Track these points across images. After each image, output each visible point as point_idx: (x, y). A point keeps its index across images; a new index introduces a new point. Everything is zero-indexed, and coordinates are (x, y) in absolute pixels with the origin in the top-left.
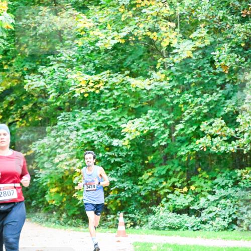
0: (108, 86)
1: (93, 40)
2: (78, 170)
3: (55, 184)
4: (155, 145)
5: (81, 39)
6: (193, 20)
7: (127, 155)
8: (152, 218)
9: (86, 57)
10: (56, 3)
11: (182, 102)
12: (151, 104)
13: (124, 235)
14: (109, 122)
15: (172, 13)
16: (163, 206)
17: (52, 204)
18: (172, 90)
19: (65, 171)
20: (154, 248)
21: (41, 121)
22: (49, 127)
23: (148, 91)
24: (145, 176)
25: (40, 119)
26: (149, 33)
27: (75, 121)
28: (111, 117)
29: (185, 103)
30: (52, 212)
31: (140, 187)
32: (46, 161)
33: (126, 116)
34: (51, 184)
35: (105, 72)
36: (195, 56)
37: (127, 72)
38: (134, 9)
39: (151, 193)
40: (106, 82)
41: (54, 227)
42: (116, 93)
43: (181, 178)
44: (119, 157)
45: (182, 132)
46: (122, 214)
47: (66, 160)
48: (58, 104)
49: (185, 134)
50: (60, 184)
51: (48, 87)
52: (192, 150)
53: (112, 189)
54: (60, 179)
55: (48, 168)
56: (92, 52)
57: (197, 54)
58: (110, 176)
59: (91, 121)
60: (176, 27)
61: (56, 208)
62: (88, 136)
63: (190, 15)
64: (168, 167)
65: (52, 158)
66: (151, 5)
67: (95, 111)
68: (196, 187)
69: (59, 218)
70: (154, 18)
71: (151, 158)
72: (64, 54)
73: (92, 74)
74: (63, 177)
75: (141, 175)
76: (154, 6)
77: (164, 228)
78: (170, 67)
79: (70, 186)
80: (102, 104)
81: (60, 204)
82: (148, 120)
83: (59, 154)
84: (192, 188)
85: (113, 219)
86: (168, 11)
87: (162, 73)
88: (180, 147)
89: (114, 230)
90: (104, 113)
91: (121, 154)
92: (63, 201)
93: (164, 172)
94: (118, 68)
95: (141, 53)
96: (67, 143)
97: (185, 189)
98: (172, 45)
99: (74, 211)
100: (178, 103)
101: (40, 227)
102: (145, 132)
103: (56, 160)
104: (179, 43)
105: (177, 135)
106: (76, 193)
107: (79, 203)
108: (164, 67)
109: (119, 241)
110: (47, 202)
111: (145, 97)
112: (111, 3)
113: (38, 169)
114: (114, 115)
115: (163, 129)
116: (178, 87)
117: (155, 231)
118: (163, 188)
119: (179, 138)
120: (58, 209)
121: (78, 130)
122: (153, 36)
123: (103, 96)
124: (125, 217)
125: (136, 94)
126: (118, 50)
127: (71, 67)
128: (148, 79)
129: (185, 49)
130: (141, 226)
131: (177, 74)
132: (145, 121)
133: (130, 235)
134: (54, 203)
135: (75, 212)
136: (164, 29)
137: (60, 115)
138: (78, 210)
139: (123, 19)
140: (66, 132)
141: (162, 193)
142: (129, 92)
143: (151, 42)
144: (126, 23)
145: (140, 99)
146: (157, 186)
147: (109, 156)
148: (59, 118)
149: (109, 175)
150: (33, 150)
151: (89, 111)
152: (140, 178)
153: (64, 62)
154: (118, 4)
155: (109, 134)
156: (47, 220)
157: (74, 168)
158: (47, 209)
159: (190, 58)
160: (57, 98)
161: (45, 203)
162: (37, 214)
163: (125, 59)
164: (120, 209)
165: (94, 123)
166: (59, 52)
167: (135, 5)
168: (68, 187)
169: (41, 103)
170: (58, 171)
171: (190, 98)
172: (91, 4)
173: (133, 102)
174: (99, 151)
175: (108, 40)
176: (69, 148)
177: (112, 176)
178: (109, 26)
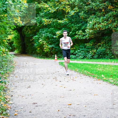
0: (52, 22)
1: (49, 10)
2: (45, 44)
5: (45, 10)
7: (57, 40)
9: (47, 15)
10: (39, 1)
11: (71, 26)
12: (63, 27)
13: (56, 60)
15: (69, 3)
18: (69, 23)
19: (41, 44)
21: (35, 31)
22: (38, 33)
23: (63, 23)
26: (63, 9)
27: (44, 31)
28: (53, 30)
29: (72, 27)
30: (38, 54)
32: (37, 41)
33: (57, 30)
34: (38, 47)
35: (52, 19)
37: (57, 19)
40: (52, 21)
41: (39, 58)
42: (55, 24)
44: (55, 40)
45: (71, 34)
46: (56, 55)
47: (42, 41)
48: (40, 27)
49: (72, 35)
51: (37, 22)
52: (74, 39)
53: (53, 48)
54: (40, 46)
55: (37, 43)
56: (48, 13)
57: (75, 14)
59: (48, 31)
60: (70, 7)
62: (47, 35)
63: (73, 4)
66: (63, 1)
67: (49, 29)
69: (40, 56)
70: (64, 5)
73: (48, 19)
76: (64, 2)
78: (68, 17)
80: (51, 27)
81: (40, 52)
82: (63, 31)
83: (40, 39)
84: (74, 48)
85: (54, 56)
87: (66, 19)
89: (54, 59)
90: (51, 29)
91: (56, 39)
94: (55, 18)
95: (61, 14)
96: (42, 37)
97: (72, 49)
100: (70, 27)
101: (35, 58)
103: (39, 41)
104: (70, 11)
106: (44, 50)
107: (45, 52)
108: (67, 17)
109: (55, 62)
110: (37, 52)
111: (62, 25)
112: (53, 1)
113: (35, 43)
116: (70, 22)
119: (71, 35)
120: (40, 54)
121: (45, 33)
122: (64, 9)
123: (51, 25)
124: (57, 56)
125: (60, 24)
126: (55, 13)
127: (43, 17)
128: (62, 20)
129: (72, 13)
130: (61, 58)
131: (70, 19)
133: (58, 60)
136: (67, 8)
138: (45, 54)
140: (42, 34)
142: (58, 24)
144: (57, 6)
147: (53, 40)
148: (40, 30)
150: (33, 38)
153: (41, 16)
154: (55, 1)
155: (53, 35)
156: (37, 56)
159: (73, 15)
160: (39, 25)
163: (57, 15)
166: (40, 14)
167: (59, 1)
168: (42, 48)
169: (35, 27)
171: (73, 25)
172: (48, 1)
173: (59, 26)
174: (50, 39)
175: (52, 10)
176: (42, 38)
177: (53, 45)
178: (53, 7)
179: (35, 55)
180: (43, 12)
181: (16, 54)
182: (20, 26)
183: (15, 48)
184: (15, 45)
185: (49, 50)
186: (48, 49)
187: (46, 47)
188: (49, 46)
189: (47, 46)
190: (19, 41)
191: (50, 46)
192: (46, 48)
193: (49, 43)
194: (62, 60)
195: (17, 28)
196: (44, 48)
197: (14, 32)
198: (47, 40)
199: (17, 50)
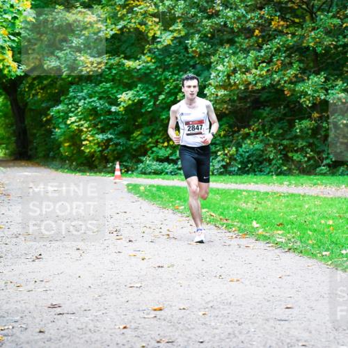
0: (108, 66)
2: (85, 130)
3: (68, 140)
4: (143, 111)
6: (172, 17)
7: (122, 119)
8: (141, 165)
10: (68, 3)
11: (163, 78)
12: (140, 80)
13: (119, 177)
14: (109, 93)
15: (156, 11)
16: (149, 157)
17: (65, 155)
18: (156, 69)
19: (75, 130)
20: (142, 188)
21: (57, 93)
23: (138, 70)
24: (136, 134)
25: (56, 91)
26: (139, 26)
27: (82, 92)
28: (110, 89)
29: (166, 79)
30: (65, 161)
31: (131, 142)
32: (61, 122)
33: (121, 89)
34: (65, 140)
36: (174, 44)
37: (122, 56)
38: (127, 7)
39: (140, 147)
40: (107, 63)
41: (67, 172)
42: (114, 72)
43: (162, 136)
44: (116, 119)
45: (163, 102)
46: (118, 163)
47: (75, 122)
48: (70, 79)
49: (166, 103)
50: (71, 140)
53: (111, 144)
54: (71, 136)
55: (62, 128)
57: (175, 42)
59: (95, 93)
60: (159, 22)
61: (68, 158)
62: (93, 104)
63: (170, 13)
64: (153, 127)
65: (65, 120)
66: (140, 5)
67: (98, 85)
69: (70, 166)
70: (142, 14)
71: (140, 120)
74: (73, 135)
75: (133, 133)
76: (142, 6)
77: (150, 173)
78: (155, 52)
79: (79, 141)
80: (103, 79)
81: (72, 154)
82: (138, 91)
83: (71, 117)
84: (171, 143)
85: (112, 166)
86: (153, 9)
87: (148, 57)
88: (161, 112)
89: (112, 174)
90: (105, 86)
91: (117, 117)
92: (74, 153)
93: (150, 131)
94: (115, 52)
95: (133, 41)
96: (77, 109)
97: (166, 144)
98: (156, 36)
100: (160, 79)
101: (56, 172)
102: (136, 101)
103: (69, 122)
104: (161, 34)
105: (161, 102)
106: (84, 147)
107: (85, 154)
108: (150, 51)
109: (115, 183)
111: (136, 74)
112: (110, 3)
113: (55, 128)
114: (112, 88)
115: (149, 99)
116: (160, 67)
117: (143, 176)
118: (150, 143)
119: (161, 105)
120: (70, 159)
121: (85, 99)
122: (143, 28)
123: (105, 74)
124: (120, 165)
125: (130, 71)
126: (115, 39)
128: (138, 61)
129: (166, 39)
130: (133, 171)
131: (160, 57)
132: (135, 93)
133: (124, 178)
135: (83, 161)
136: (150, 23)
137: (71, 88)
138: (85, 160)
139: (119, 16)
140: (76, 101)
142: (124, 70)
143: (141, 33)
144: (122, 18)
145: (132, 77)
146: (145, 142)
147: (108, 119)
148: (71, 90)
150: (52, 114)
151: (94, 85)
152: (132, 136)
154: (115, 4)
155: (108, 103)
156: (61, 167)
157: (81, 128)
158: (61, 159)
159: (170, 45)
161: (60, 154)
162: (54, 162)
163: (120, 46)
164: (117, 159)
167: (128, 5)
168: (78, 143)
170: (70, 130)
171: (170, 75)
172: (95, 4)
173: (126, 78)
174: (101, 115)
175: (108, 31)
176: (78, 112)
177: (110, 134)
178: (108, 21)
179: (57, 163)
182: (11, 76)
185: (98, 147)
186: (95, 144)
187: (87, 140)
188: (97, 136)
189: (93, 135)
190: (7, 121)
191: (100, 137)
192: (90, 142)
193: (99, 127)
194: (135, 179)
196: (84, 143)
198: (91, 118)
199: (3, 148)
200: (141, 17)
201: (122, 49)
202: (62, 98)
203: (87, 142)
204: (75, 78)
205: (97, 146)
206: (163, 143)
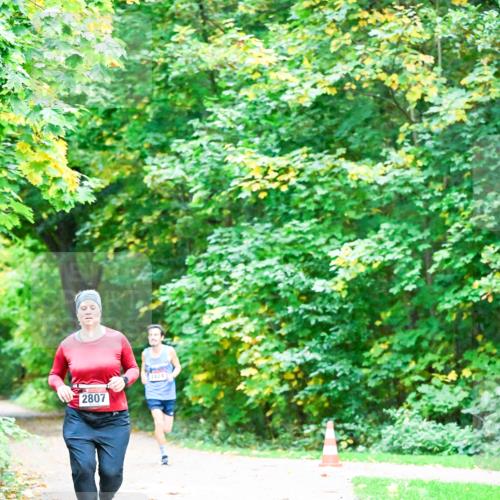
0: (304, 178)
1: (276, 88)
2: (247, 339)
3: (203, 365)
4: (394, 291)
5: (253, 87)
6: (467, 51)
7: (341, 311)
8: (388, 431)
9: (263, 122)
10: (206, 19)
11: (445, 208)
12: (386, 212)
13: (335, 462)
14: (307, 246)
15: (427, 36)
16: (409, 408)
17: (197, 405)
18: (426, 184)
19: (222, 340)
20: (393, 488)
21: (176, 244)
22: (193, 257)
23: (382, 187)
24: (376, 349)
25: (174, 240)
26: (383, 76)
27: (240, 244)
28: (310, 237)
29: (453, 210)
30: (197, 420)
31: (365, 371)
32: (187, 321)
33: (339, 236)
34: (196, 365)
35: (299, 151)
36: (472, 119)
37: (341, 151)
38: (354, 29)
39: (387, 382)
40: (302, 170)
41: (201, 448)
42: (320, 191)
43: (444, 353)
44: (326, 313)
45: (445, 266)
46: (329, 425)
48: (209, 211)
49: (451, 270)
50: (212, 366)
51: (190, 179)
52: (465, 300)
53: (312, 375)
54: (213, 356)
55: (190, 336)
56: (274, 111)
57: (475, 115)
58: (309, 350)
59: (272, 245)
60: (436, 64)
61: (205, 412)
62: (266, 273)
63: (462, 40)
64: (420, 332)
65: (198, 315)
66: (387, 22)
67: (279, 225)
68: (473, 372)
69: (210, 431)
70: (393, 46)
71: (386, 315)
72: (220, 116)
73: (274, 155)
74: (218, 352)
75: (367, 348)
76: (391, 25)
77: (412, 450)
78: (424, 141)
79: (232, 369)
80: (292, 212)
81: (213, 403)
82: (381, 242)
83: (211, 307)
84: (466, 373)
85: (315, 433)
86: (420, 33)
87: (408, 153)
88: (442, 294)
89: (315, 453)
90: (297, 229)
91: (329, 307)
92: (219, 398)
93: (411, 343)
94: (323, 143)
95: (367, 114)
96: (226, 287)
97: (453, 376)
98: (426, 99)
99: (238, 416)
100: (438, 210)
101: (174, 447)
102: (375, 266)
103: (206, 320)
104: (440, 94)
105: (437, 272)
106: (243, 383)
107: (248, 402)
108: (411, 138)
109: (325, 475)
110: (187, 400)
111: (375, 198)
112: (311, 18)
114: (315, 233)
115: (409, 259)
116: (438, 179)
117: (395, 456)
118: (411, 373)
119: (441, 277)
120: (210, 414)
121: (246, 262)
123: (295, 196)
124: (336, 429)
125: (358, 193)
126: (324, 108)
127: (234, 141)
128: (380, 164)
129: (453, 106)
130: (368, 446)
131: (437, 154)
132: (375, 245)
133: (346, 464)
134: (201, 401)
135: (241, 419)
136: (411, 68)
137: (212, 233)
138: (247, 416)
139: (333, 49)
140: (225, 266)
141: (407, 382)
142: (345, 188)
143: (388, 92)
144: (338, 56)
145: (366, 202)
146: (398, 370)
147: (307, 311)
148: (212, 238)
149: (307, 348)
150: (162, 299)
151: (269, 225)
152: (366, 354)
153: (220, 131)
154: (324, 20)
155: (307, 271)
156: (188, 435)
157: (236, 335)
158: (187, 414)
159: (462, 122)
160: (208, 201)
161: (185, 402)
163: (336, 126)
164: (327, 413)
165: (277, 249)
166: (211, 113)
167: (356, 22)
168: (229, 372)
169: (176, 210)
170: (208, 340)
171: (462, 199)
172: (272, 20)
173: (352, 208)
174: (287, 302)
175: (305, 89)
176: (230, 296)
177: (311, 350)
178: (306, 63)
180: (233, 102)
181: (35, 413)
182: (63, 204)
183: (24, 370)
184: (27, 345)
185: (281, 384)
186: (271, 377)
187: (253, 366)
188: (276, 354)
189: (266, 354)
191: (288, 358)
192: (260, 370)
193: (283, 332)
195: (42, 220)
196: (244, 373)
197: (21, 250)
198: (262, 310)
199: (42, 387)
200: (389, 53)
201: (342, 132)
202: (189, 260)
203: (252, 371)
204: (221, 210)
205: (277, 380)
206: (445, 372)
